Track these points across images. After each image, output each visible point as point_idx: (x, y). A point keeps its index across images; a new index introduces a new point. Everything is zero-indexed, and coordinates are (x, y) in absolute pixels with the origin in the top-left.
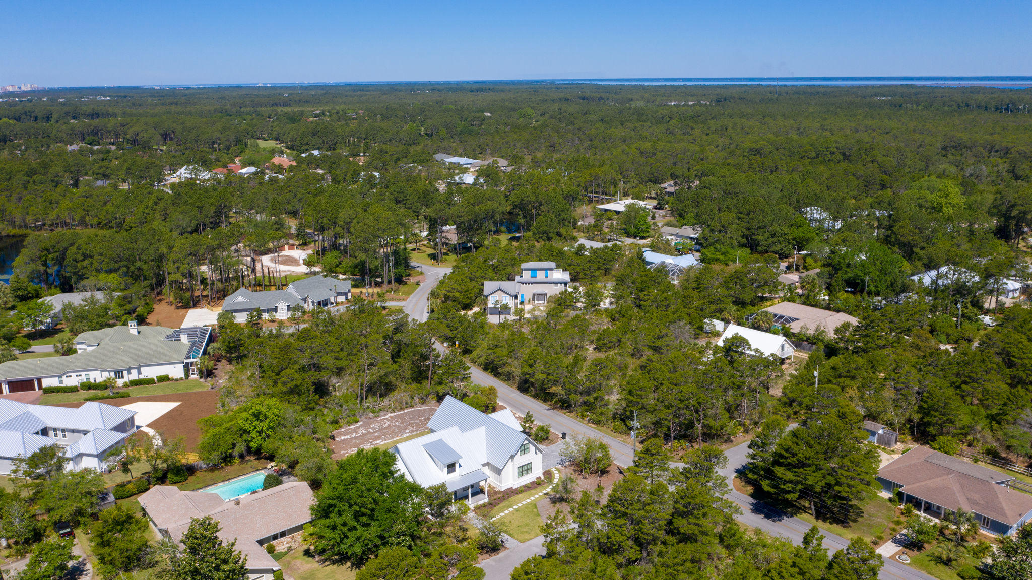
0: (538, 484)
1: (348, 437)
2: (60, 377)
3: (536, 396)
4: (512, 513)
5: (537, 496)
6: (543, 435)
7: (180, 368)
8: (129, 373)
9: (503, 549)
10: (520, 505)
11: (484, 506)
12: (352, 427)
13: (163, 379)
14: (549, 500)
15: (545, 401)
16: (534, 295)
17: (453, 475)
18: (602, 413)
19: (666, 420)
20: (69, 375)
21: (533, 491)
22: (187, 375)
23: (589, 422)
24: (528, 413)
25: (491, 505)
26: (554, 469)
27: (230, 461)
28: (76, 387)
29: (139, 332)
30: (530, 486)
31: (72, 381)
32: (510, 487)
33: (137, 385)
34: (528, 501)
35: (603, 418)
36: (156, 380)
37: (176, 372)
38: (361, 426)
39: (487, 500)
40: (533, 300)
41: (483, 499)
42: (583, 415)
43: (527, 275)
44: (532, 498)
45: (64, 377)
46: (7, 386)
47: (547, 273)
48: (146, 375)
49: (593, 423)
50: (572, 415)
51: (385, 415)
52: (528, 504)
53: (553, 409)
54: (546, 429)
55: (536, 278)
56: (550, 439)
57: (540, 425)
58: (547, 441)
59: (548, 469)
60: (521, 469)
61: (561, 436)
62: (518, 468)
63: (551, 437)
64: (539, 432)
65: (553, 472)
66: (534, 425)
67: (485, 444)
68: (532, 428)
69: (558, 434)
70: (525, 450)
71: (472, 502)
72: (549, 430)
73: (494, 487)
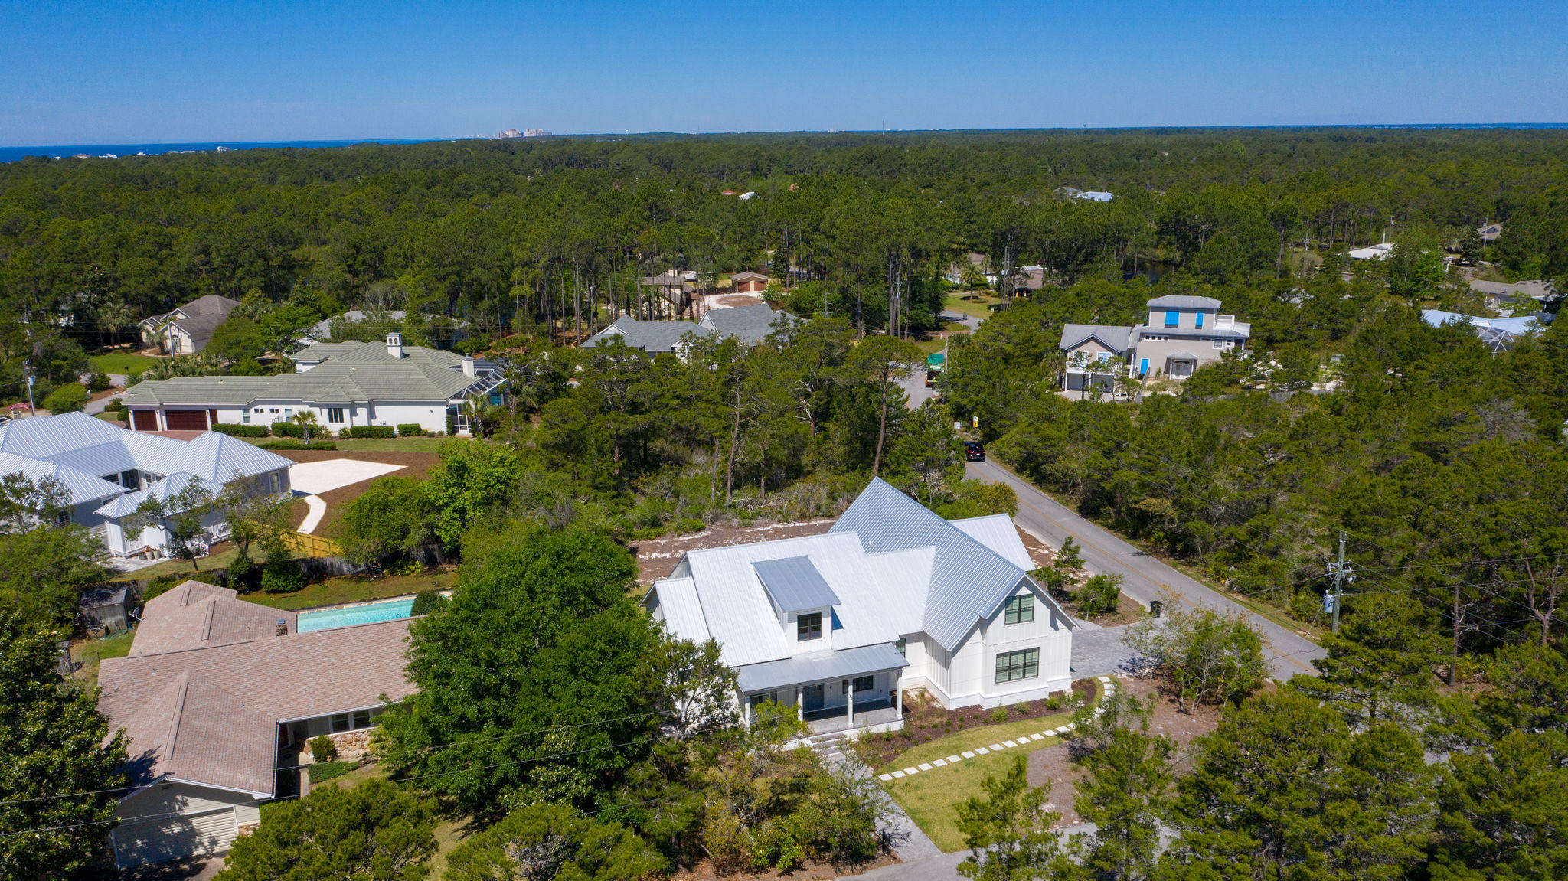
0: (1052, 706)
1: (668, 555)
2: (245, 410)
3: (1115, 527)
4: (955, 769)
5: (1037, 737)
6: (1101, 598)
7: (441, 412)
8: (353, 414)
9: (885, 859)
10: (983, 751)
11: (888, 738)
12: (686, 538)
13: (411, 431)
14: (1066, 751)
15: (1133, 536)
16: (1169, 361)
17: (811, 646)
18: (1264, 570)
19: (1440, 584)
20: (259, 407)
21: (1031, 723)
22: (453, 430)
23: (1230, 589)
24: (1068, 541)
25: (906, 739)
26: (1104, 679)
27: (401, 567)
28: (265, 428)
29: (405, 356)
30: (1027, 708)
31: (264, 418)
32: (974, 703)
33: (362, 436)
34: (1010, 744)
35: (1267, 582)
36: (396, 431)
37: (434, 420)
38: (704, 538)
39: (897, 726)
40: (1167, 371)
41: (891, 722)
42: (1218, 572)
43: (1157, 321)
44: (1023, 740)
45: (252, 411)
46: (164, 417)
47: (1200, 320)
48: (383, 420)
49: (1242, 591)
50: (1193, 570)
51: (767, 524)
52: (1007, 752)
53: (1148, 554)
54: (1111, 585)
55: (1176, 326)
56: (1119, 610)
57: (1097, 577)
58: (1110, 616)
59: (1087, 677)
60: (1007, 659)
61: (1148, 609)
62: (999, 656)
63: (1121, 608)
64: (1092, 591)
65: (1101, 684)
66: (1081, 575)
67: (927, 588)
68: (1076, 581)
69: (1141, 602)
70: (1019, 611)
71: (850, 724)
72: (1118, 590)
73: (933, 699)
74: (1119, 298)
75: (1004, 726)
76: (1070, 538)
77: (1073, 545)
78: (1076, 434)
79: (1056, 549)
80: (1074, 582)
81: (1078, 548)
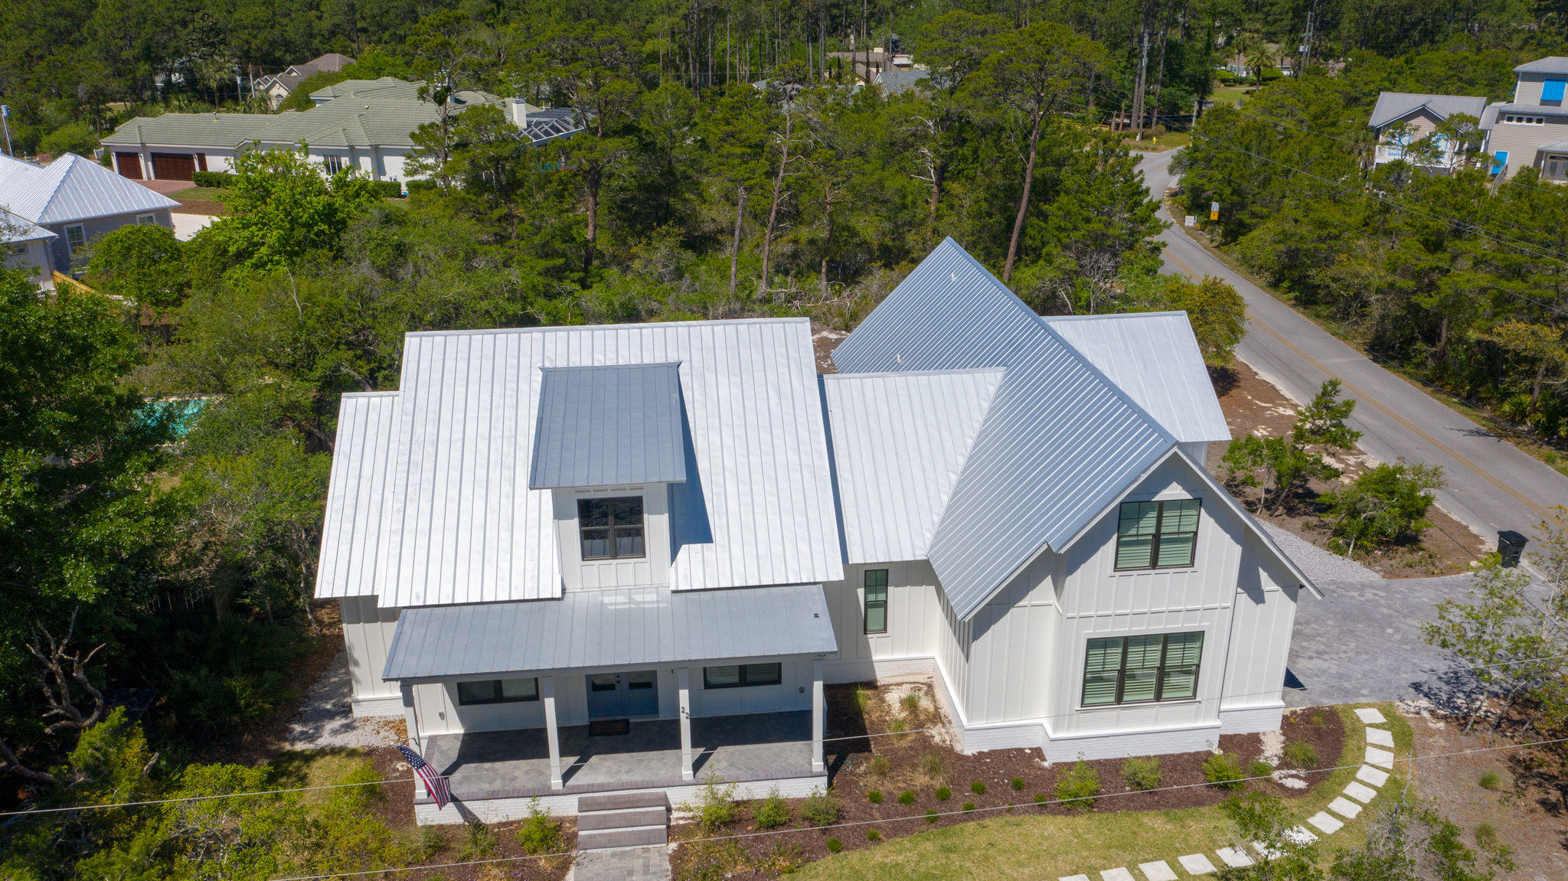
6: (1387, 516)
8: (355, 163)
15: (1472, 400)
16: (1540, 154)
17: (613, 573)
21: (1156, 823)
24: (1330, 389)
25: (815, 828)
26: (1369, 715)
32: (1025, 742)
36: (404, 189)
43: (1527, 96)
46: (150, 164)
53: (1500, 436)
54: (1413, 488)
55: (1558, 103)
56: (1426, 543)
57: (1382, 468)
58: (1403, 555)
59: (1327, 702)
60: (1115, 656)
61: (1491, 544)
62: (1093, 644)
63: (1432, 537)
64: (1369, 497)
65: (1359, 729)
66: (1352, 460)
67: (962, 461)
68: (1337, 474)
69: (1474, 529)
70: (1157, 540)
71: (687, 773)
72: (1428, 500)
73: (936, 718)
74: (1470, 68)
75: (1081, 822)
76: (1334, 384)
77: (1338, 400)
78: (1376, 223)
79: (1303, 401)
80: (1333, 474)
81: (1349, 405)
